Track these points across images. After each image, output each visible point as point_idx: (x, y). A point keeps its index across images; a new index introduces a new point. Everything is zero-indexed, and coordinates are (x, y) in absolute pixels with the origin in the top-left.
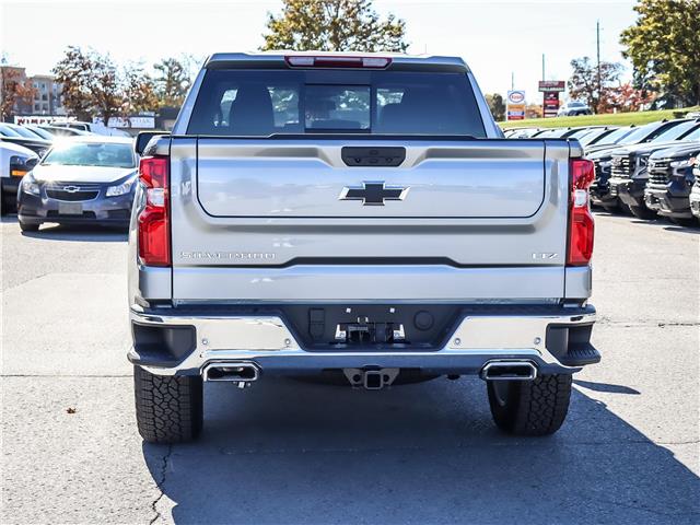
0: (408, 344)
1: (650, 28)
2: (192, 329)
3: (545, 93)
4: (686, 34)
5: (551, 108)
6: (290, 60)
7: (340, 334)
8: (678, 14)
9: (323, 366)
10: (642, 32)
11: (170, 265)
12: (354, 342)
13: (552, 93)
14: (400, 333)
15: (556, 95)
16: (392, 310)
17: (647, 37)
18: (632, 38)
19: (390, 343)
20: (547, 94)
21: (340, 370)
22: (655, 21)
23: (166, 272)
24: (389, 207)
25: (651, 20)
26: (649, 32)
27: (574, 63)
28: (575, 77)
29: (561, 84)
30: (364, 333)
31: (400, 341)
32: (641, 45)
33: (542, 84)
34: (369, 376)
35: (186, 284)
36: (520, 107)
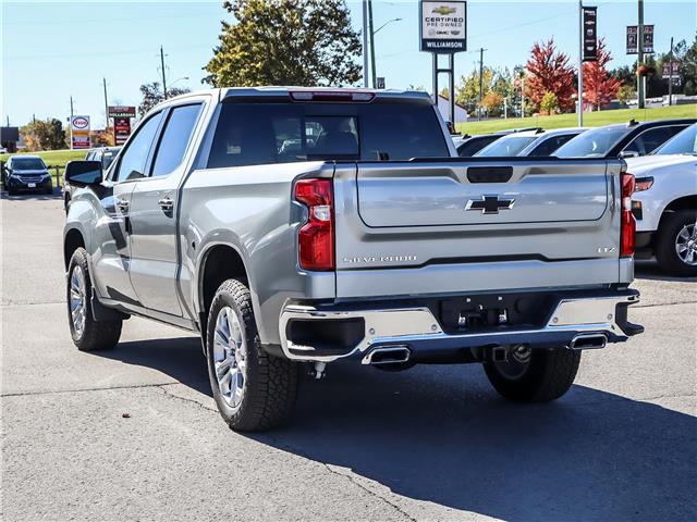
0: (509, 325)
1: (238, 57)
2: (361, 321)
3: (115, 118)
4: (272, 63)
5: (123, 134)
6: (294, 95)
7: (462, 320)
8: (262, 44)
9: (460, 346)
10: (230, 61)
11: (333, 269)
12: (471, 326)
13: (123, 118)
14: (504, 317)
15: (127, 121)
16: (500, 298)
17: (236, 65)
18: (221, 65)
19: (497, 325)
20: (117, 120)
21: (468, 349)
22: (242, 50)
23: (329, 276)
24: (502, 215)
25: (238, 48)
26: (238, 61)
27: (144, 89)
28: (146, 103)
29: (132, 110)
30: (478, 318)
31: (504, 323)
32: (230, 73)
33: (111, 110)
34: (497, 351)
35: (348, 285)
36: (86, 133)
